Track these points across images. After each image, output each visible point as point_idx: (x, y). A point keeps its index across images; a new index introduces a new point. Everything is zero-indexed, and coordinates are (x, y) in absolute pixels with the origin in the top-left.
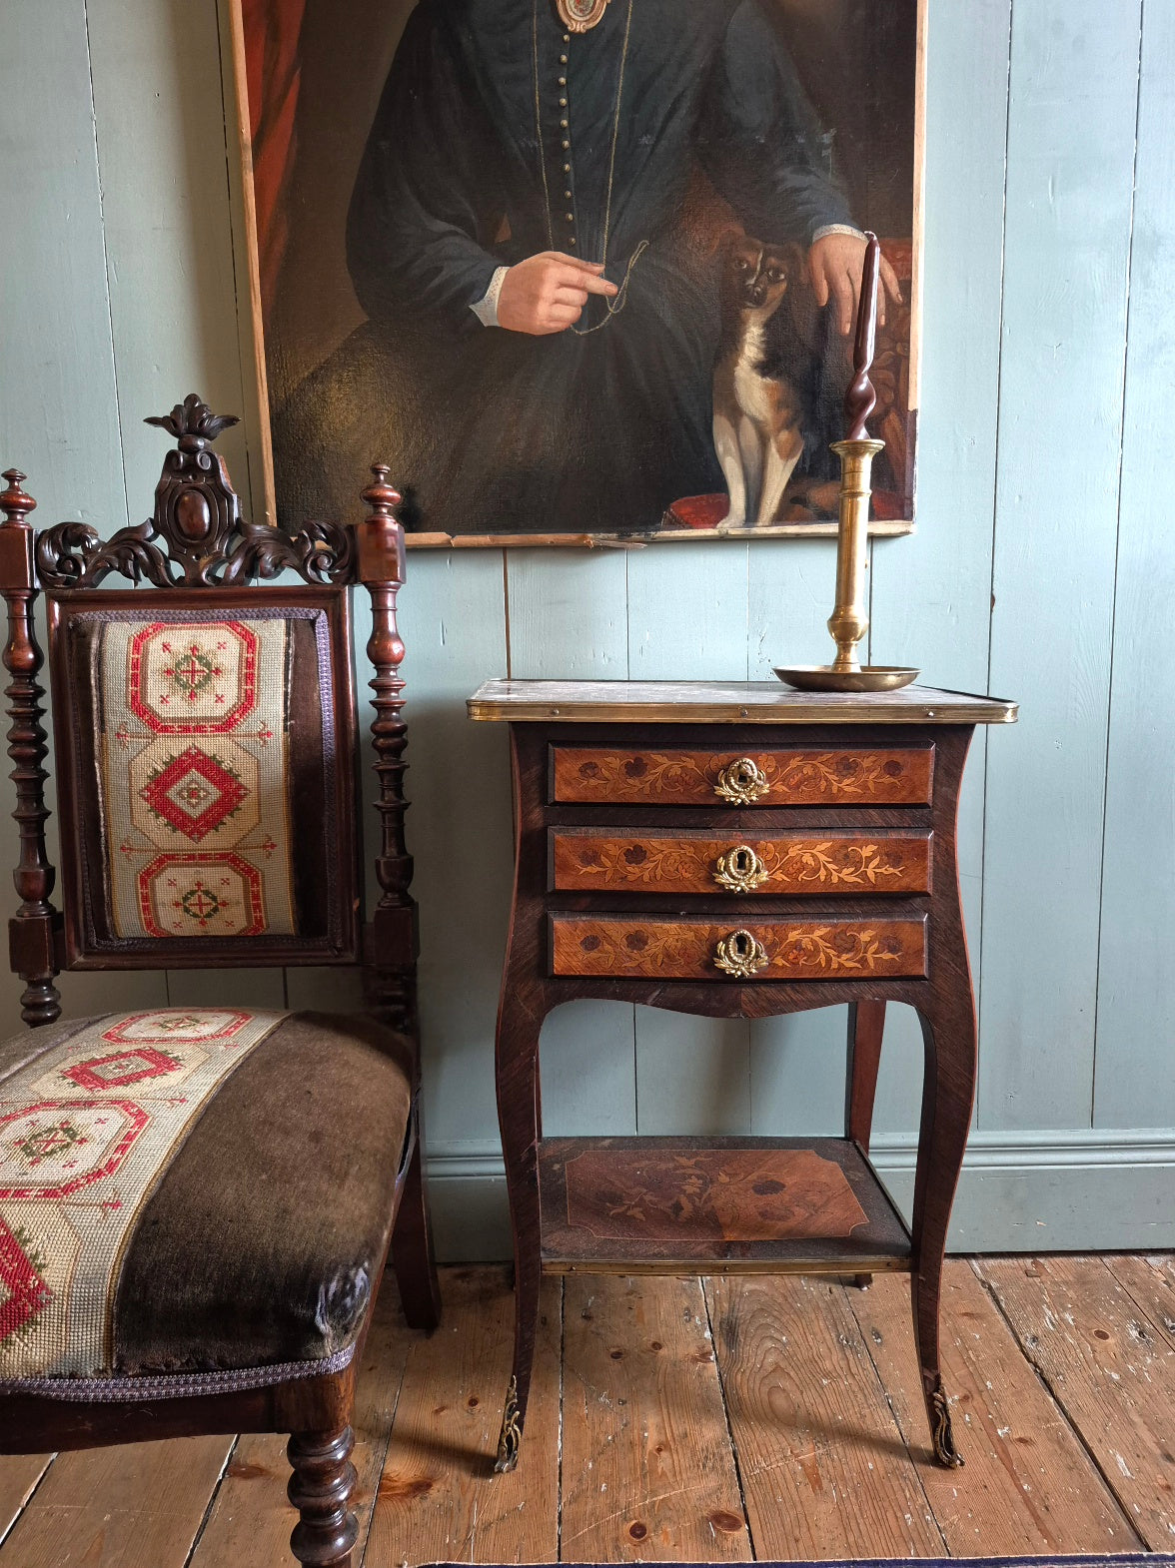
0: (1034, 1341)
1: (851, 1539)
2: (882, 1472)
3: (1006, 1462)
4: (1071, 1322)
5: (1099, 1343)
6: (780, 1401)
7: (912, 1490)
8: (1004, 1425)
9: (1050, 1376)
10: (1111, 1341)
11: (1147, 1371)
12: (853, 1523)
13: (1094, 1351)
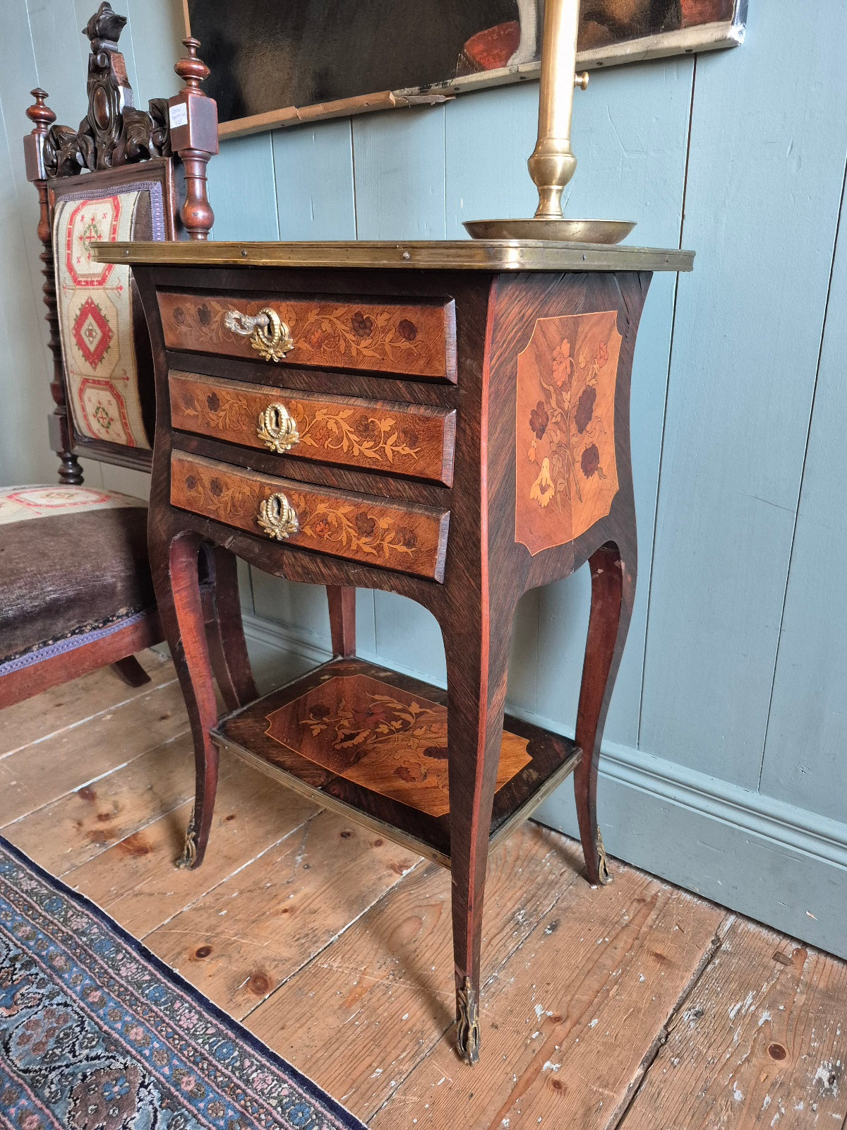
0: (695, 1015)
1: (319, 1055)
2: (406, 1028)
3: (517, 1091)
4: (761, 1022)
5: (765, 1058)
6: (407, 930)
7: (410, 1055)
8: (560, 1061)
9: (667, 1052)
10: (782, 1064)
11: (782, 1115)
12: (335, 1046)
13: (748, 1060)
